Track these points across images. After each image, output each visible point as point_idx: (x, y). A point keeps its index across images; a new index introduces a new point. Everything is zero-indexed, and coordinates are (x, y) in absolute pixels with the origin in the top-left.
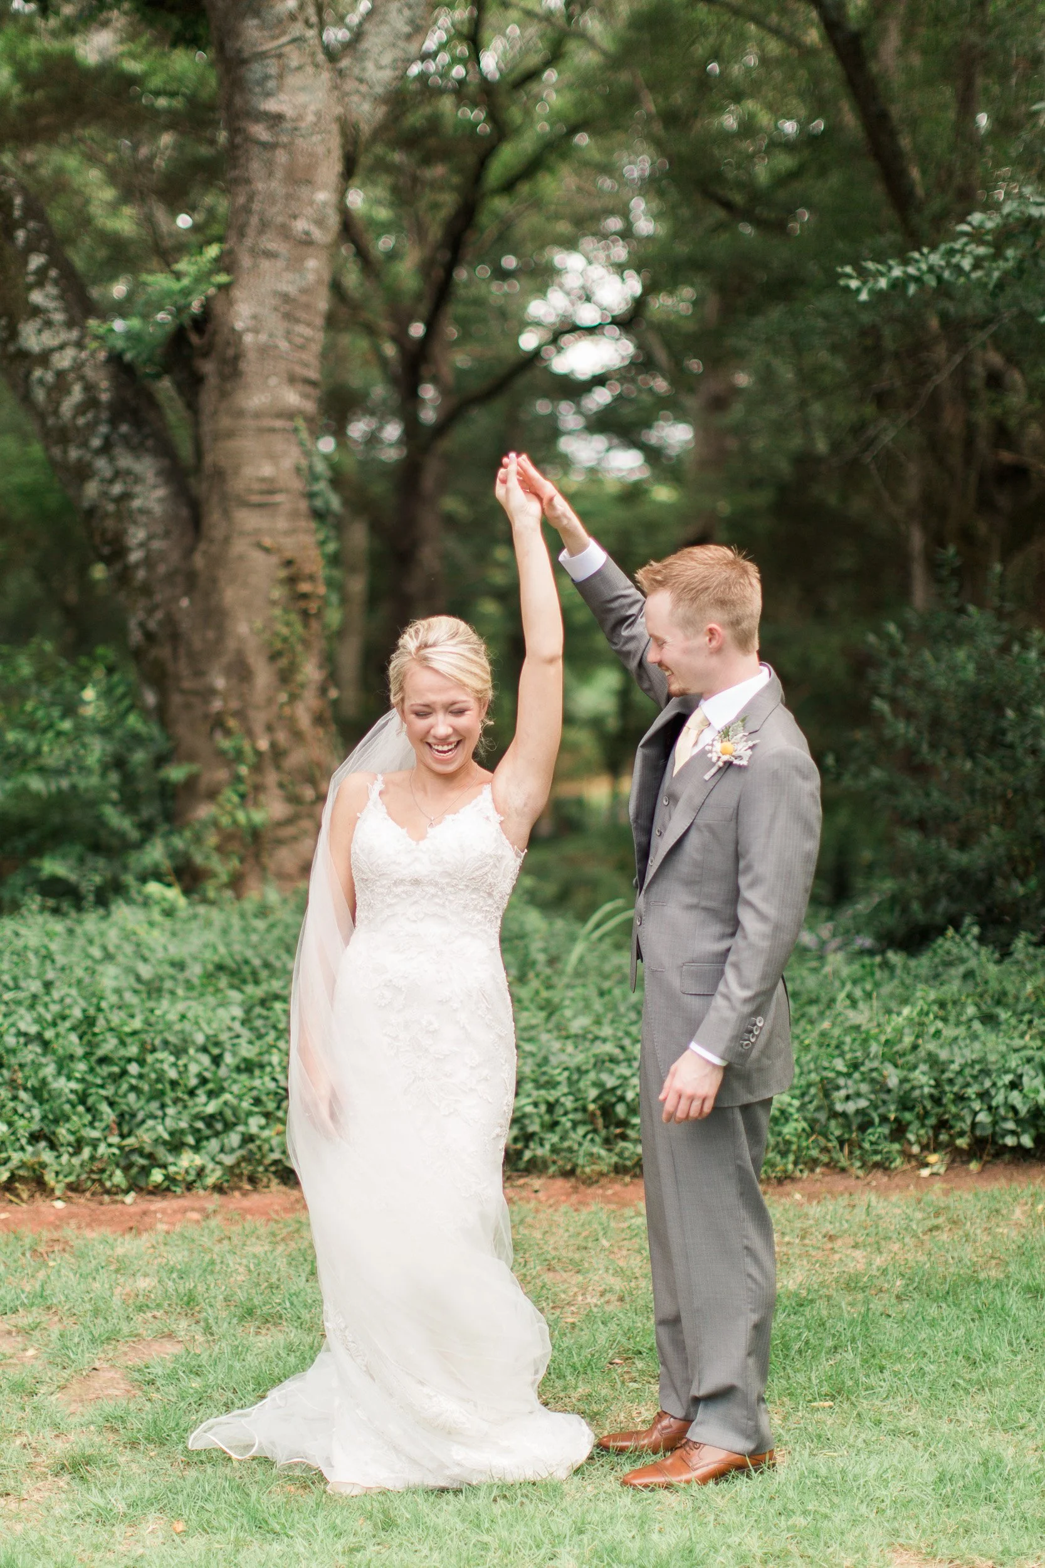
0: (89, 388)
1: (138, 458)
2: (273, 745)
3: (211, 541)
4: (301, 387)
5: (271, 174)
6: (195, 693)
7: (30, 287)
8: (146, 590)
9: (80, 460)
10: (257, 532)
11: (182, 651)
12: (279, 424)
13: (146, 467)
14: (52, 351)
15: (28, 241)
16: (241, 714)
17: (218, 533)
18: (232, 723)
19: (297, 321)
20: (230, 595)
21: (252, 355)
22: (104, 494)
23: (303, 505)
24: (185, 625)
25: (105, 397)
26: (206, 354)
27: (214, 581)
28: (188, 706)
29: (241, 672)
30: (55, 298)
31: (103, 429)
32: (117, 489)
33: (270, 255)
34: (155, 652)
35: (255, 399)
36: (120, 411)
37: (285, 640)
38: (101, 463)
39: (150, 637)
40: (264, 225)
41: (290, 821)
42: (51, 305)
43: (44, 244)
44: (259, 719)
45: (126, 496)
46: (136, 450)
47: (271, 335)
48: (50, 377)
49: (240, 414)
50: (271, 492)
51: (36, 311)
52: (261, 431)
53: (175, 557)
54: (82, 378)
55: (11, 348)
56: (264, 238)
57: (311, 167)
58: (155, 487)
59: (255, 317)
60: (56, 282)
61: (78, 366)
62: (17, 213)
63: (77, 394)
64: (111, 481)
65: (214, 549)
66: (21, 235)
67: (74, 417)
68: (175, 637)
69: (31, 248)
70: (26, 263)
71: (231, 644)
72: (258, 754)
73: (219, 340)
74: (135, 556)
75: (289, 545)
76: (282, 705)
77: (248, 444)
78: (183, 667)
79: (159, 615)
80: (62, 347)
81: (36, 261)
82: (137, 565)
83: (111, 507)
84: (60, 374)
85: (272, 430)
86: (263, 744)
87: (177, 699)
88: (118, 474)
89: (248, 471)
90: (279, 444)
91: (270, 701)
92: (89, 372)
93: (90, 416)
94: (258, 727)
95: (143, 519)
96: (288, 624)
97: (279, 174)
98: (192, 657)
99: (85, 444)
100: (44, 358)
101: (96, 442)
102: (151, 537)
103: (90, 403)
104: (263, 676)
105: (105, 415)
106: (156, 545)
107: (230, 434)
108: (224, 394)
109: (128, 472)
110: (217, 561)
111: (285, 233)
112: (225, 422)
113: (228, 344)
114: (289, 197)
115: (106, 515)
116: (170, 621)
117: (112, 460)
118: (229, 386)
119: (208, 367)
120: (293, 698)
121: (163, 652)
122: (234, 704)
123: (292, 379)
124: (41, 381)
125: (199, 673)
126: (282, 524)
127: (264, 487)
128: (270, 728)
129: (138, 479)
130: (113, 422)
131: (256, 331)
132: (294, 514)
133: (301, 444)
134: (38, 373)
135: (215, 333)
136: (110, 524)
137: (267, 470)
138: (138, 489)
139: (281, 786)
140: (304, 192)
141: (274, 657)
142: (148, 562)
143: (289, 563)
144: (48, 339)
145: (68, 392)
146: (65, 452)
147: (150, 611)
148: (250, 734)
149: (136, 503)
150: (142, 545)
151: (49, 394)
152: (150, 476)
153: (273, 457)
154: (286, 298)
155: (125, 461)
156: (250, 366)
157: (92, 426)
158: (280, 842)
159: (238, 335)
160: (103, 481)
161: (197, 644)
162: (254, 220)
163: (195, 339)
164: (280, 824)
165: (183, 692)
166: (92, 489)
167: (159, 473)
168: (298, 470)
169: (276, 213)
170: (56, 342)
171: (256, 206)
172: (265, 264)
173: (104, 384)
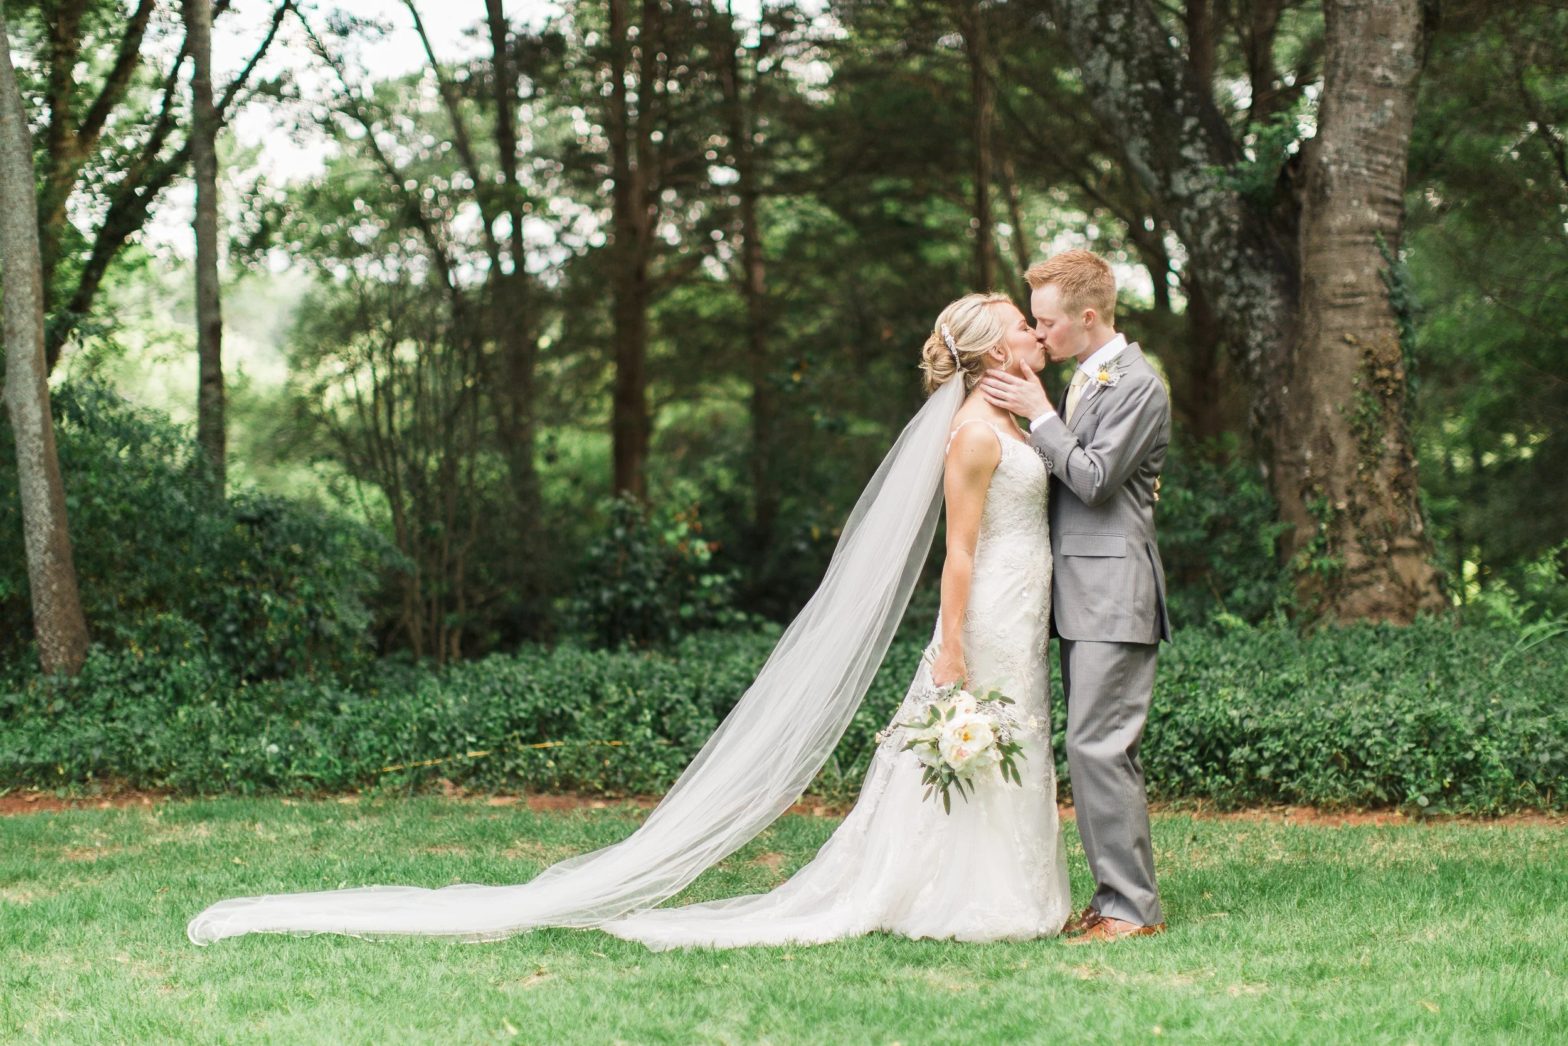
0: (1223, 220)
1: (1259, 275)
2: (1351, 505)
3: (1305, 338)
4: (1379, 206)
5: (1353, 32)
6: (1291, 464)
7: (1182, 144)
8: (1260, 382)
9: (1216, 279)
10: (1341, 329)
11: (1282, 431)
12: (1360, 238)
13: (1265, 282)
14: (1197, 192)
15: (1185, 107)
16: (1325, 480)
17: (1310, 332)
18: (1317, 488)
19: (1377, 151)
20: (1316, 382)
21: (1336, 183)
22: (1232, 306)
23: (1384, 305)
24: (1285, 408)
25: (1234, 227)
26: (1301, 186)
27: (1305, 370)
28: (1287, 475)
29: (1327, 447)
30: (1201, 151)
31: (1233, 253)
32: (1241, 301)
33: (1352, 99)
34: (1266, 432)
35: (1338, 220)
36: (1246, 238)
37: (1364, 417)
38: (1230, 281)
39: (1261, 419)
40: (1348, 75)
41: (1364, 569)
42: (1199, 157)
43: (1198, 108)
44: (1341, 483)
45: (1249, 306)
46: (1257, 268)
47: (1352, 165)
48: (1194, 215)
49: (1328, 231)
50: (1355, 295)
51: (1186, 162)
52: (1344, 245)
53: (1282, 354)
54: (1219, 214)
55: (1168, 194)
56: (1348, 86)
57: (1388, 23)
58: (1272, 298)
59: (1338, 151)
60: (1203, 139)
61: (1216, 203)
62: (1178, 86)
63: (1214, 225)
64: (1237, 296)
65: (1307, 345)
66: (1180, 103)
67: (1211, 247)
68: (1278, 418)
69: (1187, 113)
70: (1182, 125)
71: (1317, 423)
72: (1338, 513)
73: (1309, 172)
74: (1253, 355)
75: (1369, 339)
76: (1360, 473)
77: (1334, 256)
78: (1281, 444)
79: (1267, 401)
80: (1204, 190)
81: (1190, 123)
82: (1255, 362)
83: (1237, 316)
84: (1202, 212)
85: (1355, 244)
86: (1342, 505)
87: (1280, 469)
88: (1243, 289)
89: (1334, 279)
90: (1361, 256)
91: (1350, 469)
92: (1224, 209)
93: (1223, 244)
94: (1340, 491)
95: (1260, 324)
96: (1366, 404)
97: (1359, 32)
98: (1289, 433)
99: (1219, 267)
100: (1190, 200)
101: (1227, 264)
102: (1265, 339)
103: (1224, 233)
104: (1345, 448)
105: (1234, 242)
106: (1270, 344)
107: (1320, 249)
108: (1314, 217)
109: (1252, 287)
110: (1307, 355)
111: (1366, 79)
112: (1316, 239)
113: (1316, 175)
114: (1368, 49)
115: (1234, 322)
116: (1274, 407)
117: (1238, 278)
118: (1318, 209)
119: (1304, 196)
120: (1372, 466)
121: (1269, 432)
122: (1321, 472)
123: (1372, 201)
124: (1188, 219)
125: (1294, 448)
126: (1363, 321)
127: (1348, 290)
128: (1349, 492)
129: (1259, 292)
130: (1240, 248)
131: (1339, 162)
132: (1375, 313)
133: (1383, 253)
134: (1186, 212)
135: (1305, 167)
136: (1236, 329)
137: (1351, 277)
138: (1258, 300)
139: (1359, 539)
140: (1382, 45)
141: (1355, 432)
142: (1263, 359)
143: (1369, 353)
144: (1194, 184)
145: (1207, 225)
146: (1206, 274)
147: (1261, 399)
148: (1333, 496)
149: (1256, 312)
150: (1259, 345)
151: (1193, 230)
152: (1269, 290)
153: (1355, 267)
154: (1366, 132)
155: (1249, 278)
156: (1335, 191)
157: (1223, 253)
158: (1354, 586)
159: (1324, 168)
160: (1231, 295)
161: (1293, 424)
162: (1340, 73)
163: (1291, 173)
164: (1355, 571)
165: (1284, 463)
166: (1223, 302)
167: (1274, 287)
168: (1380, 275)
169: (1357, 63)
170: (1199, 187)
171: (1342, 60)
172: (1349, 107)
173: (1235, 217)
